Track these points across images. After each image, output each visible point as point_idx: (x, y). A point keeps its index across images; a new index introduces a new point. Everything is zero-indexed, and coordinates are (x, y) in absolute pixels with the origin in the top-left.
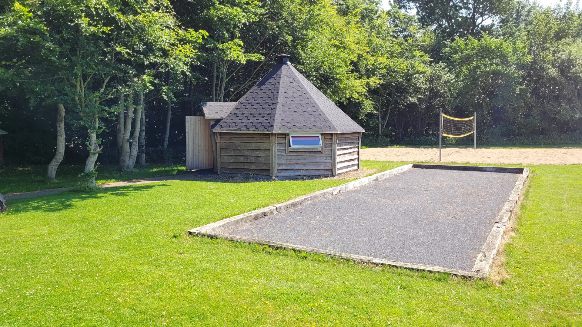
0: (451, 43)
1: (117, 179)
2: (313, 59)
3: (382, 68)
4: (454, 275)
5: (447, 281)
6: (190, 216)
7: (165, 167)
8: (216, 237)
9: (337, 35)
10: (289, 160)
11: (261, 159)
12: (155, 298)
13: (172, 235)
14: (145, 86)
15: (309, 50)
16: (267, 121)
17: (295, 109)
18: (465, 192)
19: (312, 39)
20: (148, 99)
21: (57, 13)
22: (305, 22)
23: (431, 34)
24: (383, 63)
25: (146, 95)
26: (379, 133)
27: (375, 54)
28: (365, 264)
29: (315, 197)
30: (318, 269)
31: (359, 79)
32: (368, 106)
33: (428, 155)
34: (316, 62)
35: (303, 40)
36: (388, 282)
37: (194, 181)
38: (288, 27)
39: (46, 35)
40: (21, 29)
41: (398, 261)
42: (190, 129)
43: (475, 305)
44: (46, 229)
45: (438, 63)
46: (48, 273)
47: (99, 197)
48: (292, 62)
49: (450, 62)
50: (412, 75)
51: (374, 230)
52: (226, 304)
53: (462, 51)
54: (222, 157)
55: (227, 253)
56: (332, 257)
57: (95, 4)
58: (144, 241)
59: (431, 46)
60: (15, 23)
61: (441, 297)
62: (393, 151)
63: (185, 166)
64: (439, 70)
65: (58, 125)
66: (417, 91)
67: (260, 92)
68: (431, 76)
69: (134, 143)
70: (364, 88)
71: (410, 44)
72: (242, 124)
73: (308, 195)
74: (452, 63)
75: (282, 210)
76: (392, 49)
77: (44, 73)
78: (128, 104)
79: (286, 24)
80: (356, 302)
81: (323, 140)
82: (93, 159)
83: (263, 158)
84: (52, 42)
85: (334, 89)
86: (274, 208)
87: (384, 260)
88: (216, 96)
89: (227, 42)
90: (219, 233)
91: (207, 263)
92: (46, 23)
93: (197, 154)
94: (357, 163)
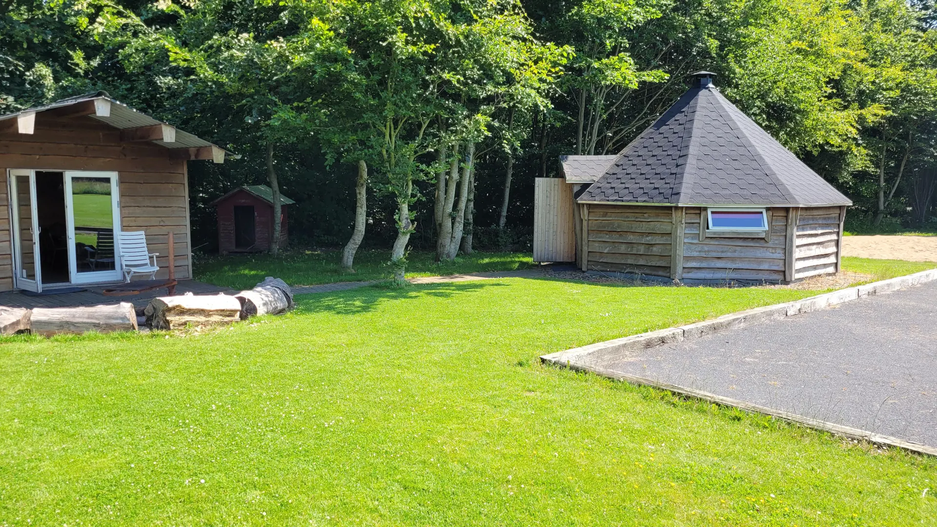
1: (432, 271)
2: (755, 77)
3: (891, 89)
6: (543, 335)
7: (500, 257)
8: (584, 371)
9: (803, 32)
10: (705, 252)
11: (655, 249)
12: (496, 453)
13: (516, 362)
14: (479, 131)
15: (750, 61)
16: (668, 186)
17: (720, 165)
19: (755, 43)
20: (479, 153)
21: (365, 28)
22: (744, 13)
24: (894, 79)
25: (478, 146)
26: (878, 208)
27: (877, 63)
28: (856, 442)
29: (753, 317)
30: (763, 441)
31: (844, 110)
32: (860, 159)
34: (762, 81)
35: (738, 45)
36: (903, 479)
37: (545, 280)
38: (711, 24)
39: (350, 61)
40: (319, 55)
41: (924, 443)
42: (540, 199)
44: (344, 338)
46: (350, 399)
47: (411, 297)
48: (716, 84)
51: (870, 384)
52: (604, 477)
54: (590, 243)
55: (602, 398)
56: (789, 424)
57: (416, 13)
58: (475, 366)
60: (311, 47)
63: (531, 256)
65: (358, 191)
67: (658, 137)
69: (458, 219)
70: (852, 126)
72: (626, 191)
73: (740, 314)
75: (692, 335)
76: (914, 52)
77: (343, 117)
78: (453, 161)
79: (708, 19)
80: (838, 506)
81: (770, 220)
82: (403, 241)
83: (659, 246)
84: (356, 71)
85: (792, 130)
86: (679, 331)
87: (892, 438)
88: (583, 146)
89: (608, 57)
90: (587, 364)
91: (571, 409)
92: (350, 44)
93: (551, 237)
94: (835, 261)
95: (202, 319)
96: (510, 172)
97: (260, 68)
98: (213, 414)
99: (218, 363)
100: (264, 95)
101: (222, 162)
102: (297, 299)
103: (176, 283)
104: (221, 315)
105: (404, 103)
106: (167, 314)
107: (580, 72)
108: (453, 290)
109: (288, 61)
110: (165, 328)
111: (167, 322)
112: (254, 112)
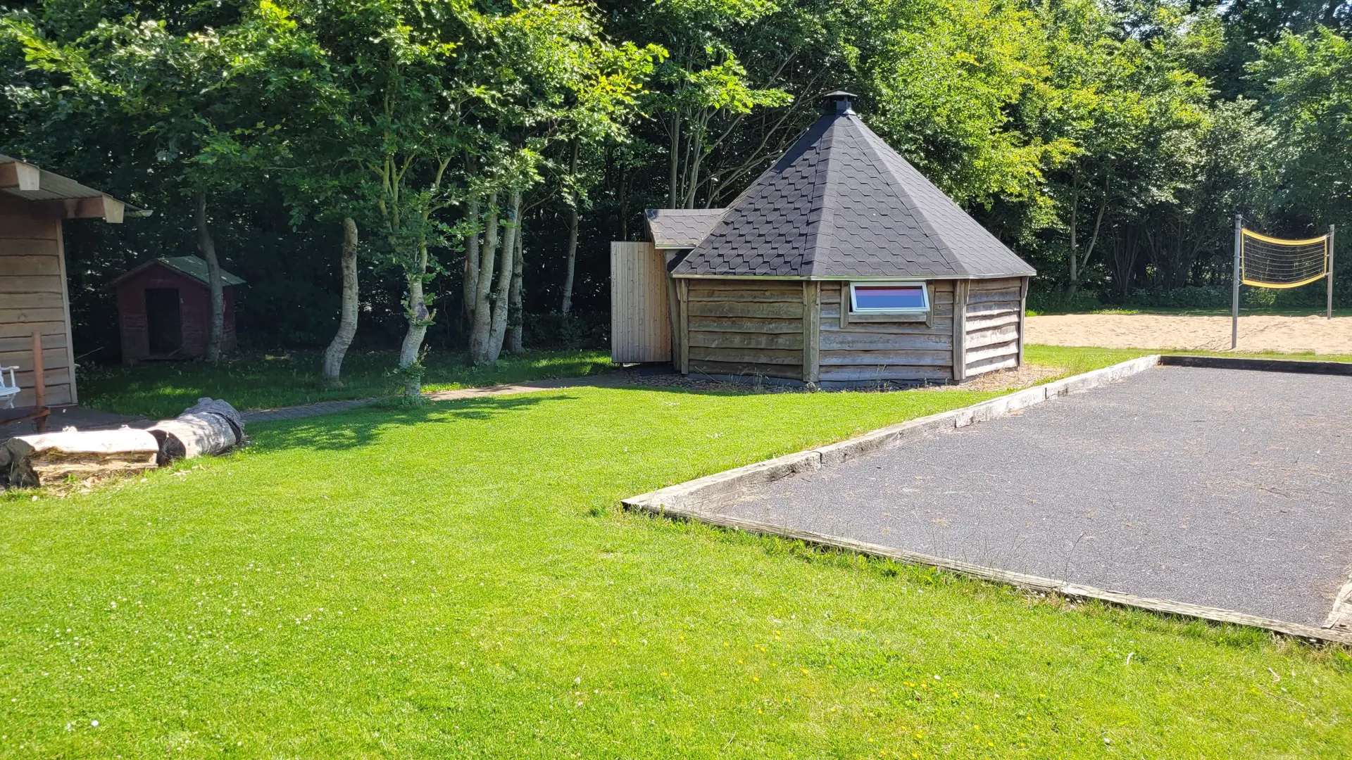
0: (1270, 48)
1: (465, 382)
2: (908, 101)
3: (1082, 118)
4: (1277, 633)
5: (1257, 648)
6: (625, 469)
7: (565, 357)
8: (685, 518)
9: (970, 40)
10: (848, 343)
11: (781, 341)
12: (558, 646)
13: (587, 510)
14: (525, 174)
15: (900, 79)
16: (796, 252)
17: (865, 222)
18: (1304, 427)
19: (907, 53)
20: (529, 205)
21: (345, 17)
22: (892, 12)
23: (1214, 26)
24: (1085, 106)
25: (526, 196)
26: (1069, 277)
27: (1064, 83)
28: (1043, 595)
29: (913, 431)
30: (925, 602)
31: (1024, 146)
32: (1045, 213)
33: (1201, 332)
34: (917, 107)
35: (885, 55)
36: (1103, 642)
37: (629, 388)
38: (849, 24)
39: (324, 67)
40: (274, 56)
41: (1128, 592)
42: (619, 273)
43: (1334, 712)
44: (326, 487)
45: (1234, 100)
46: (335, 580)
48: (858, 110)
49: (1266, 97)
50: (1161, 132)
51: (1060, 516)
52: (712, 670)
53: (1299, 66)
54: (691, 334)
55: (710, 556)
56: (958, 576)
58: (527, 520)
59: (1216, 56)
60: (261, 44)
61: (1240, 687)
62: (1107, 321)
63: (609, 355)
64: (1234, 119)
65: (344, 264)
66: (1174, 170)
67: (781, 184)
68: (1213, 132)
69: (499, 303)
70: (1035, 166)
71: (1158, 54)
72: (740, 260)
73: (895, 427)
74: (1273, 98)
75: (832, 460)
76: (1110, 69)
77: (316, 152)
78: (488, 216)
79: (844, 18)
80: (1022, 685)
81: (932, 296)
82: (417, 336)
83: (787, 337)
84: (334, 82)
85: (958, 172)
86: (814, 455)
87: (1089, 587)
88: (679, 195)
89: (709, 68)
90: (689, 508)
91: (666, 574)
92: (323, 40)
93: (636, 328)
94: (1016, 351)
95: (94, 467)
96: (575, 235)
97: (178, 75)
98: (113, 617)
99: (120, 536)
100: (186, 117)
101: (120, 220)
102: (251, 431)
103: (48, 412)
104: (125, 460)
105: (412, 131)
106: (33, 462)
107: (669, 88)
108: (494, 408)
109: (224, 65)
110: (31, 485)
111: (35, 475)
112: (171, 145)
